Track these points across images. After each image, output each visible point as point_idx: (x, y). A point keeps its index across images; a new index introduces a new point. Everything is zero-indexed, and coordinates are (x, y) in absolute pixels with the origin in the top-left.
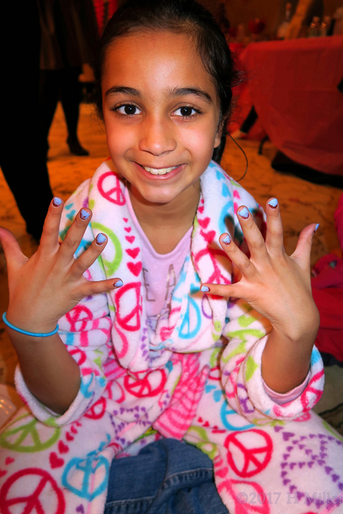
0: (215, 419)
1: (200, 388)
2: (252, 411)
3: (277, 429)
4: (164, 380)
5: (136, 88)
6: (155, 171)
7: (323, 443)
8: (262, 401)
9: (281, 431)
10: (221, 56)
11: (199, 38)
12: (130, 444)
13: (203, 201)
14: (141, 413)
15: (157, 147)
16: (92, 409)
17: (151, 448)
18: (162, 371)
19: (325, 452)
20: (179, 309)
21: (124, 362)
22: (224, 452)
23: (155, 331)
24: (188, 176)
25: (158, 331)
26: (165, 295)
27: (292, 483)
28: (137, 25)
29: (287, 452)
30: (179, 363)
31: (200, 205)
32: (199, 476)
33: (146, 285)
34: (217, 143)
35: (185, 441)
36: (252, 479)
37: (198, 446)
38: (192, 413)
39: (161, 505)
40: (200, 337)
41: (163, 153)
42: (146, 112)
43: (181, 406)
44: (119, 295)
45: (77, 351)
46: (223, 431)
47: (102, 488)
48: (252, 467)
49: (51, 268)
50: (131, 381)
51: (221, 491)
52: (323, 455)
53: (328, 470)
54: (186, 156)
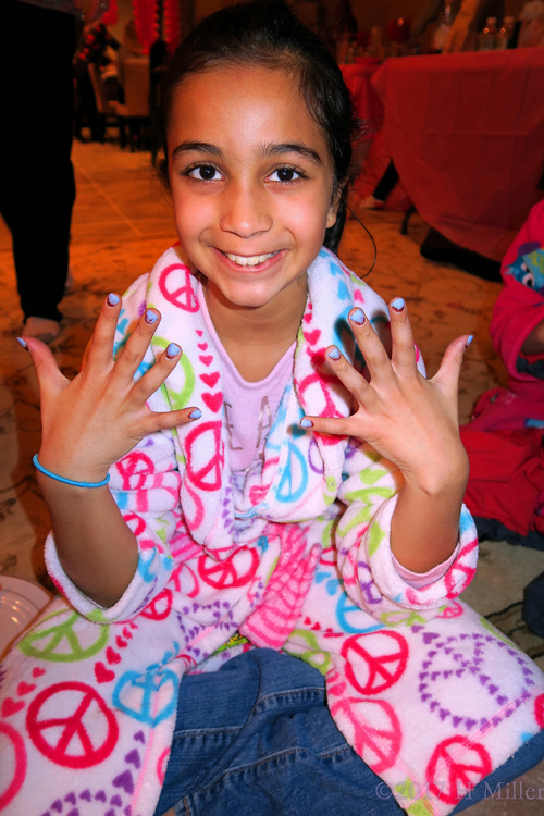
0: (328, 620)
1: (307, 576)
2: (379, 601)
3: (415, 629)
4: (256, 563)
5: (216, 144)
6: (242, 261)
7: (478, 645)
8: (391, 582)
9: (422, 631)
10: (335, 99)
11: (302, 75)
12: (207, 657)
13: (311, 307)
14: (223, 611)
15: (245, 226)
16: (152, 605)
17: (238, 663)
18: (253, 551)
19: (481, 656)
20: (276, 461)
21: (198, 535)
22: (341, 662)
23: (242, 492)
24: (290, 267)
25: (247, 492)
26: (256, 441)
27: (433, 699)
28: (217, 58)
29: (427, 659)
30: (278, 539)
31: (307, 311)
32: (305, 699)
33: (229, 427)
34: (332, 220)
35: (286, 651)
36: (379, 696)
37: (304, 658)
38: (296, 612)
39: (252, 735)
40: (306, 500)
41: (253, 234)
42: (229, 177)
43: (280, 601)
44: (190, 439)
45: (133, 516)
46: (339, 635)
47: (169, 710)
48: (379, 681)
49: (102, 393)
50: (210, 564)
51: (335, 713)
52: (477, 661)
53: (484, 679)
54: (287, 238)
